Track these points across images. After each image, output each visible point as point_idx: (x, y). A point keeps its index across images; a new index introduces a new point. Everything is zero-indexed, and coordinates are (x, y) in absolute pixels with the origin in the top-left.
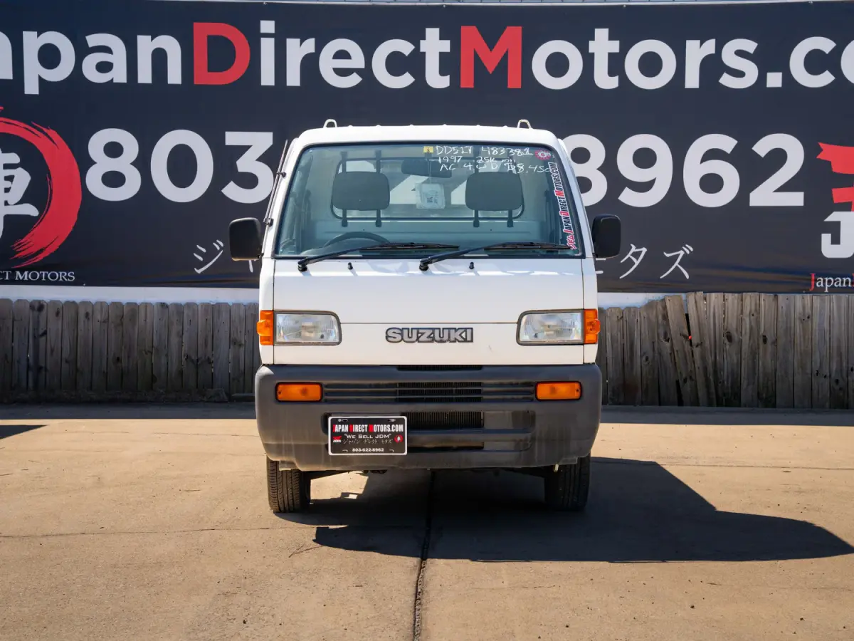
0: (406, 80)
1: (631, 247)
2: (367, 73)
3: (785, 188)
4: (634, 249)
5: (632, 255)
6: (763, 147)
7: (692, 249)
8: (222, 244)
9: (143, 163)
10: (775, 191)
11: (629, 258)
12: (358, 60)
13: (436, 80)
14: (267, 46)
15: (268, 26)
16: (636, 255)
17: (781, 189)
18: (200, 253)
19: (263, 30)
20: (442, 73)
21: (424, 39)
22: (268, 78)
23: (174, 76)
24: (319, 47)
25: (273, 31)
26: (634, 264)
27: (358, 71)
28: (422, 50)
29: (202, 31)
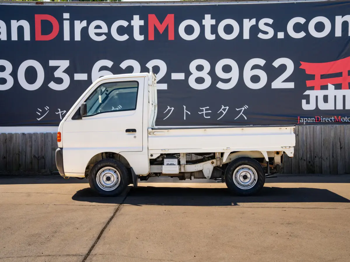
0: (125, 37)
1: (222, 107)
2: (109, 34)
3: (286, 81)
4: (223, 107)
6: (277, 63)
7: (247, 107)
8: (48, 108)
9: (14, 74)
10: (282, 82)
11: (221, 111)
12: (105, 29)
13: (138, 37)
14: (66, 25)
15: (66, 16)
16: (224, 110)
17: (284, 81)
18: (39, 112)
19: (64, 17)
20: (141, 34)
21: (133, 20)
22: (67, 37)
23: (27, 37)
24: (88, 24)
25: (69, 18)
26: (223, 113)
27: (105, 34)
28: (132, 25)
29: (39, 18)
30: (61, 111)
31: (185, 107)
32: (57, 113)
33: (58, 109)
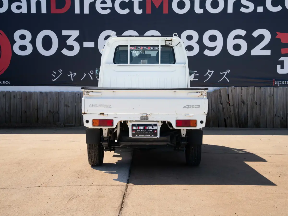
0: (127, 11)
1: (208, 71)
2: (112, 9)
3: (264, 49)
4: (209, 71)
5: (208, 73)
6: (256, 34)
7: (230, 71)
8: (62, 71)
9: (33, 42)
10: (260, 50)
11: (207, 74)
12: (109, 4)
13: (138, 11)
16: (210, 73)
17: (262, 49)
18: (54, 74)
20: (140, 8)
22: (77, 11)
23: (44, 10)
26: (209, 76)
28: (132, 0)
30: (72, 74)
32: (69, 75)
33: (70, 72)
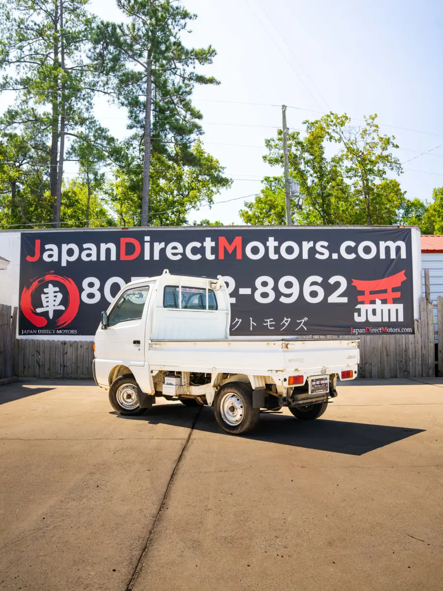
0: (198, 257)
2: (184, 254)
3: (341, 296)
4: (285, 319)
6: (332, 280)
7: (307, 319)
9: (101, 289)
10: (337, 297)
11: (284, 322)
12: (180, 249)
13: (210, 256)
14: (147, 246)
15: (147, 238)
16: (287, 321)
17: (339, 296)
19: (145, 240)
20: (212, 254)
21: (205, 241)
22: (147, 257)
23: (113, 257)
24: (166, 245)
25: (149, 240)
26: (286, 325)
27: (181, 254)
28: (204, 246)
29: (124, 241)
31: (251, 319)
